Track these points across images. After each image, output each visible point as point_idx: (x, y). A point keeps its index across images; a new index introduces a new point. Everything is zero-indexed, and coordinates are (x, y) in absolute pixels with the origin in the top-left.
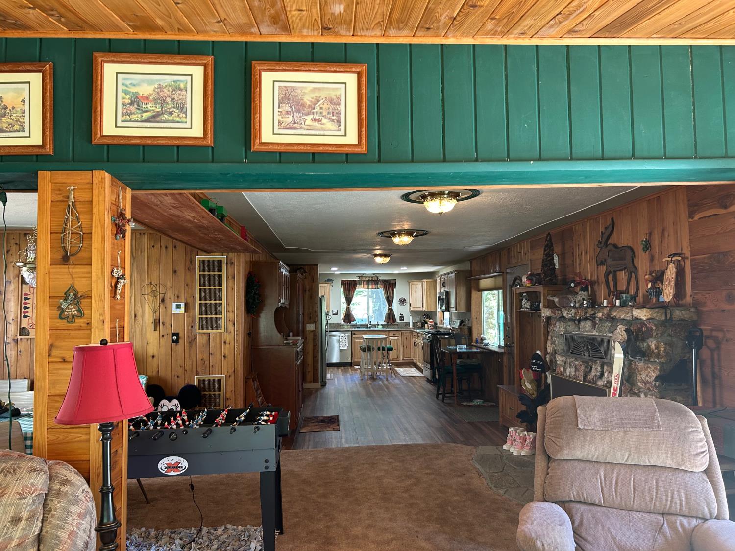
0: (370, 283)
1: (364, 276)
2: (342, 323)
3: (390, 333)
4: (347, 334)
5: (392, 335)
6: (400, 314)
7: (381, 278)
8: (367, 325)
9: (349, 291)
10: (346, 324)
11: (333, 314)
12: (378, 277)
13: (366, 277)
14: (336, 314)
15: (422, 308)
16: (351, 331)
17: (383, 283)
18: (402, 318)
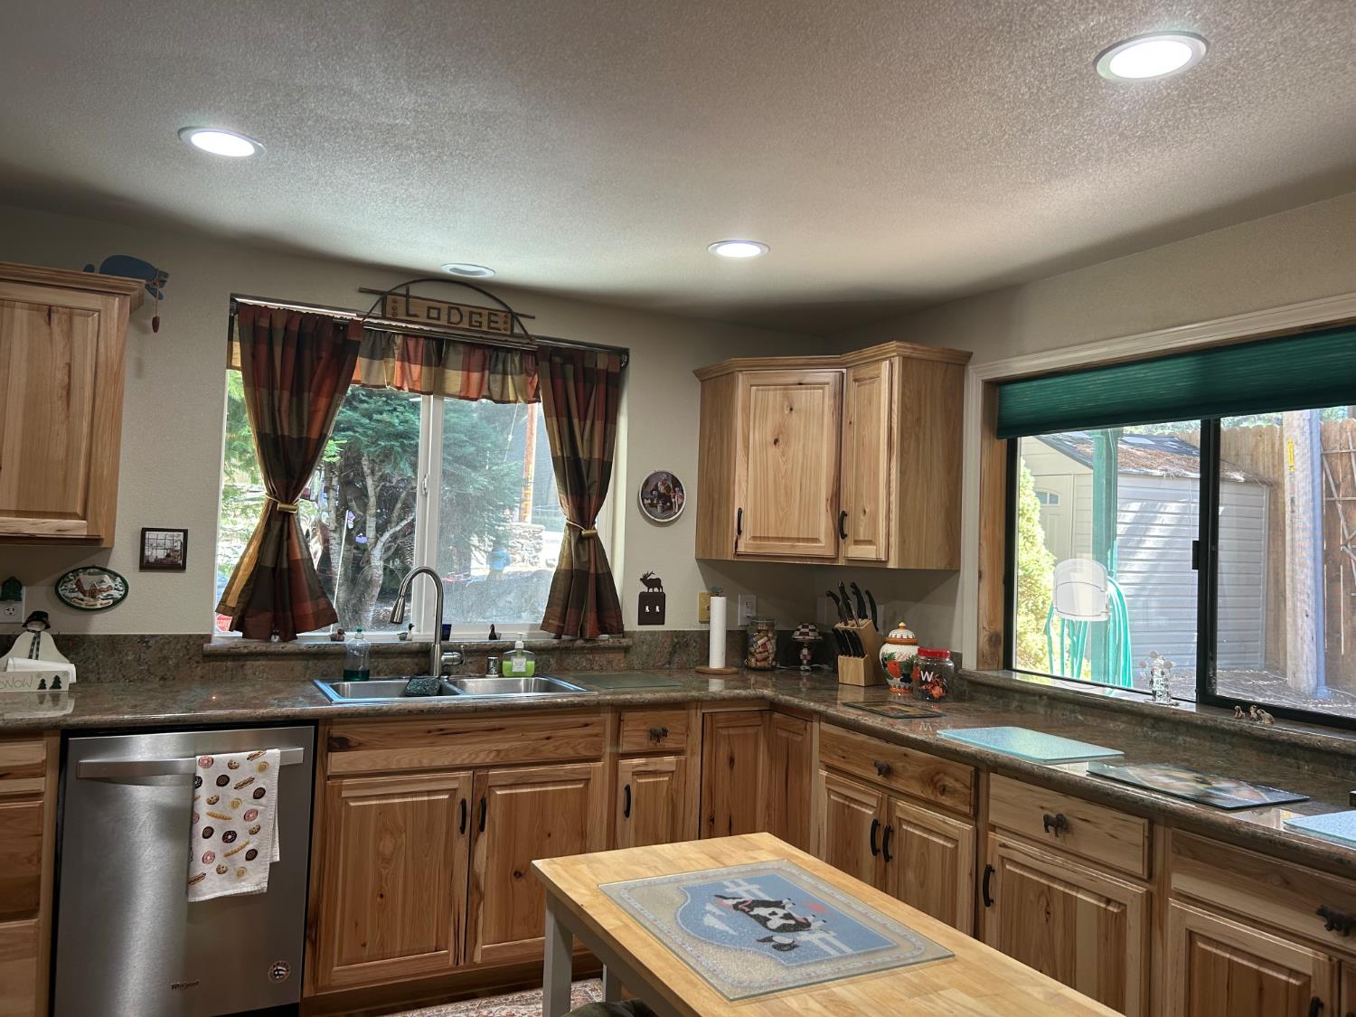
0: (455, 356)
1: (416, 291)
2: (222, 632)
3: (627, 729)
4: (273, 755)
5: (645, 743)
6: (645, 580)
7: (534, 328)
8: (425, 652)
9: (297, 391)
10: (255, 645)
11: (146, 565)
12: (514, 317)
13: (433, 308)
14: (174, 564)
15: (823, 546)
16: (313, 721)
17: (545, 365)
18: (653, 604)
